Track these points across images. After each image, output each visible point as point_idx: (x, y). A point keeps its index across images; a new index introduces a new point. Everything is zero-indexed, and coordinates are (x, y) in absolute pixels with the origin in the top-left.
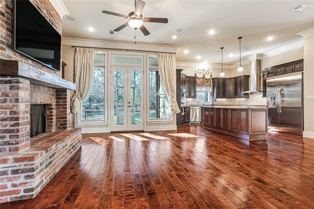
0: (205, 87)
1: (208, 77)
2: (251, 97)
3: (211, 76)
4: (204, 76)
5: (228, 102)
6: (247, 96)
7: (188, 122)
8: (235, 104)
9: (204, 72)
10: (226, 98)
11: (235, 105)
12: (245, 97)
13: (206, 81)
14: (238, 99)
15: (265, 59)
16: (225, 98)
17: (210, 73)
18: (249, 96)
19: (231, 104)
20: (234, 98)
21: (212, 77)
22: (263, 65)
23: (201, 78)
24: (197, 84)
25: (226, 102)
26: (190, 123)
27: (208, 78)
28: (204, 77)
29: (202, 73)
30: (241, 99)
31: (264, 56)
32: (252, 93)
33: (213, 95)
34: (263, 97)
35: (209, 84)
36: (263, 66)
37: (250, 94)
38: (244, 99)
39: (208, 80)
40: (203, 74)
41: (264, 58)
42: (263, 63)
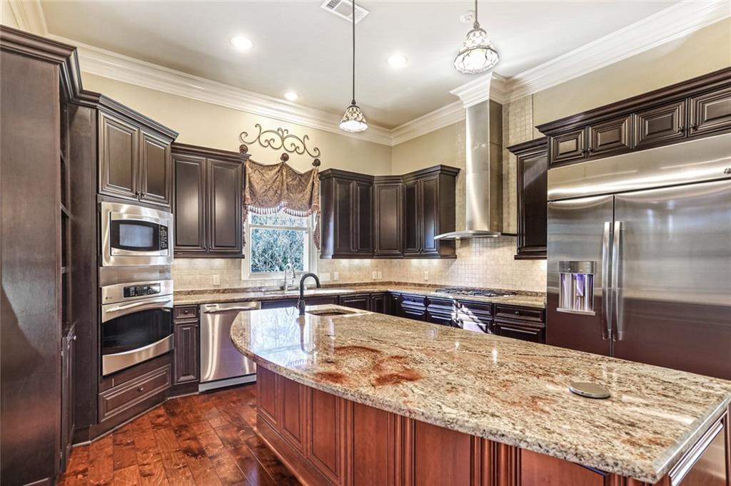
0: (289, 210)
1: (301, 164)
2: (463, 254)
3: (317, 163)
4: (285, 158)
5: (380, 273)
6: (447, 252)
7: (194, 386)
8: (404, 281)
9: (288, 142)
10: (371, 257)
11: (406, 284)
12: (443, 253)
13: (295, 183)
14: (415, 262)
15: (519, 101)
16: (371, 255)
17: (310, 149)
18: (458, 251)
19: (392, 280)
20: (403, 255)
21: (321, 169)
22: (511, 126)
23: (271, 167)
24: (253, 193)
25: (374, 273)
26: (202, 388)
27: (302, 170)
28: (283, 166)
29: (278, 143)
30: (425, 262)
31: (515, 87)
32: (465, 241)
33: (324, 245)
34: (516, 258)
35: (307, 196)
36: (512, 131)
37: (458, 243)
38: (436, 262)
39: (302, 178)
40: (282, 151)
41: (513, 98)
42: (511, 118)
